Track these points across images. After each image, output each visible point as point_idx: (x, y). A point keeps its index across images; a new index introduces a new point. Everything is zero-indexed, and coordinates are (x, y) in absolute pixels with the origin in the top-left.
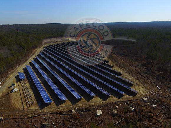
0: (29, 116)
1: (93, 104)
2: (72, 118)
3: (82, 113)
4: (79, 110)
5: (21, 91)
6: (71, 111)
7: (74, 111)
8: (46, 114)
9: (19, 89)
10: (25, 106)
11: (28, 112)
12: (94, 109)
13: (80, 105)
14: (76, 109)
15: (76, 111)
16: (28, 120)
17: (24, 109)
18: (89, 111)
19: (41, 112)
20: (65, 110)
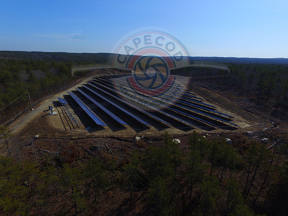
0: (73, 138)
2: (135, 145)
7: (138, 138)
8: (98, 137)
10: (68, 128)
11: (72, 133)
13: (147, 133)
14: (141, 137)
15: (141, 139)
19: (90, 135)
20: (125, 137)
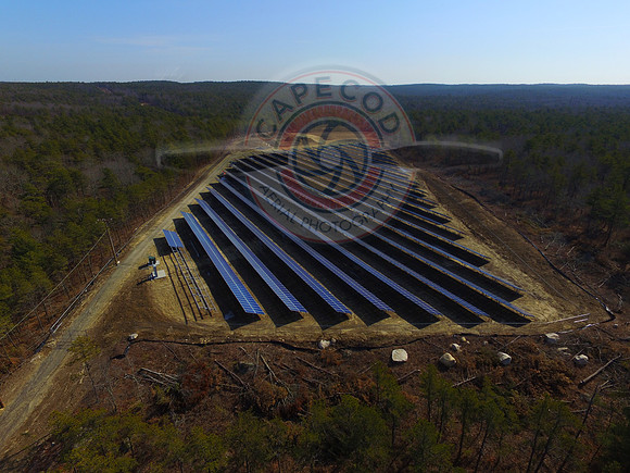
0: (202, 341)
1: (384, 333)
2: (320, 360)
3: (349, 352)
4: (341, 345)
5: (176, 280)
6: (317, 344)
8: (248, 340)
9: (169, 274)
10: (190, 316)
11: (198, 330)
12: (384, 346)
13: (344, 331)
15: (331, 345)
16: (200, 349)
17: (189, 324)
18: (369, 349)
19: (233, 336)
20: (300, 340)
